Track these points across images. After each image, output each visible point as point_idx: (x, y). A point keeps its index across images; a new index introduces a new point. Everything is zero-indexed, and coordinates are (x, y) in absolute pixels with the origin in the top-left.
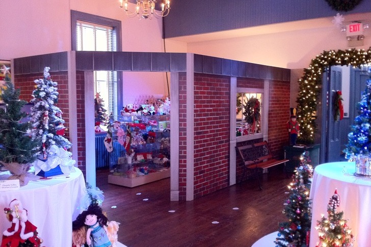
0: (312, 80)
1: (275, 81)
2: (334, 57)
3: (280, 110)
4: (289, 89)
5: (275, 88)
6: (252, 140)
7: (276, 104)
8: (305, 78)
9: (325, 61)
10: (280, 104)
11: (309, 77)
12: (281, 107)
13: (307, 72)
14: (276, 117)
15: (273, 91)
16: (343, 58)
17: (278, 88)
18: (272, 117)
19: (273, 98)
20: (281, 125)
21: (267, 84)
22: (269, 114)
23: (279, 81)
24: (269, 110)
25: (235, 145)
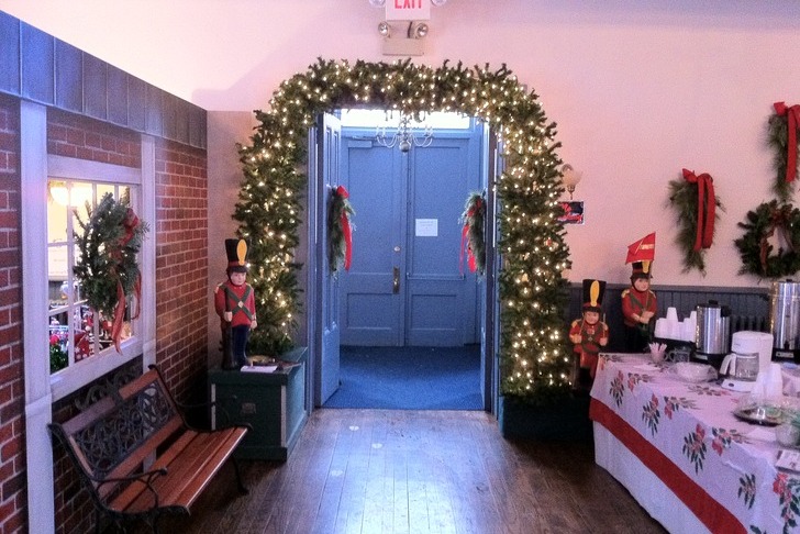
0: (284, 151)
1: (171, 144)
2: (349, 81)
3: (185, 246)
4: (204, 174)
5: (171, 168)
6: (110, 376)
7: (175, 225)
8: (258, 143)
9: (322, 92)
10: (184, 225)
11: (273, 138)
12: (188, 235)
13: (267, 122)
14: (176, 270)
15: (166, 179)
16: (376, 87)
17: (179, 170)
18: (167, 273)
19: (166, 203)
20: (189, 298)
21: (149, 152)
22: (159, 263)
23: (180, 147)
24: (157, 248)
25: (48, 418)
